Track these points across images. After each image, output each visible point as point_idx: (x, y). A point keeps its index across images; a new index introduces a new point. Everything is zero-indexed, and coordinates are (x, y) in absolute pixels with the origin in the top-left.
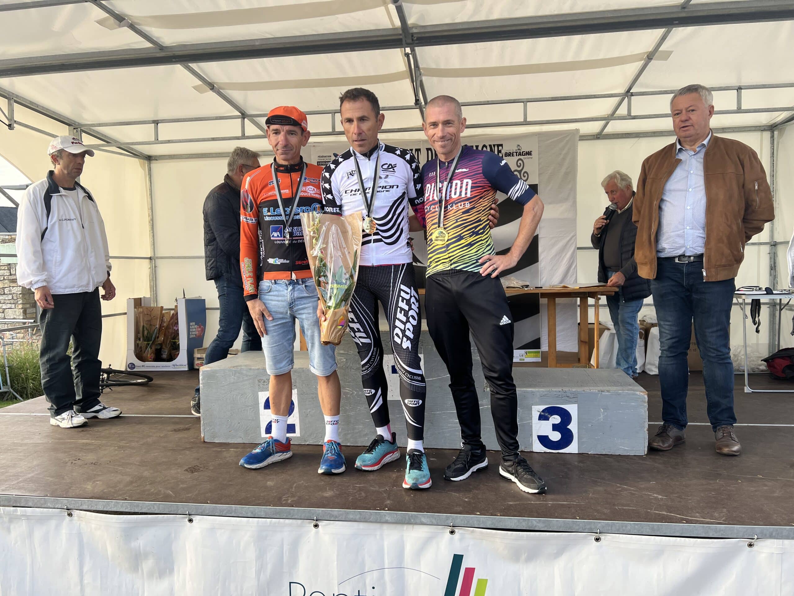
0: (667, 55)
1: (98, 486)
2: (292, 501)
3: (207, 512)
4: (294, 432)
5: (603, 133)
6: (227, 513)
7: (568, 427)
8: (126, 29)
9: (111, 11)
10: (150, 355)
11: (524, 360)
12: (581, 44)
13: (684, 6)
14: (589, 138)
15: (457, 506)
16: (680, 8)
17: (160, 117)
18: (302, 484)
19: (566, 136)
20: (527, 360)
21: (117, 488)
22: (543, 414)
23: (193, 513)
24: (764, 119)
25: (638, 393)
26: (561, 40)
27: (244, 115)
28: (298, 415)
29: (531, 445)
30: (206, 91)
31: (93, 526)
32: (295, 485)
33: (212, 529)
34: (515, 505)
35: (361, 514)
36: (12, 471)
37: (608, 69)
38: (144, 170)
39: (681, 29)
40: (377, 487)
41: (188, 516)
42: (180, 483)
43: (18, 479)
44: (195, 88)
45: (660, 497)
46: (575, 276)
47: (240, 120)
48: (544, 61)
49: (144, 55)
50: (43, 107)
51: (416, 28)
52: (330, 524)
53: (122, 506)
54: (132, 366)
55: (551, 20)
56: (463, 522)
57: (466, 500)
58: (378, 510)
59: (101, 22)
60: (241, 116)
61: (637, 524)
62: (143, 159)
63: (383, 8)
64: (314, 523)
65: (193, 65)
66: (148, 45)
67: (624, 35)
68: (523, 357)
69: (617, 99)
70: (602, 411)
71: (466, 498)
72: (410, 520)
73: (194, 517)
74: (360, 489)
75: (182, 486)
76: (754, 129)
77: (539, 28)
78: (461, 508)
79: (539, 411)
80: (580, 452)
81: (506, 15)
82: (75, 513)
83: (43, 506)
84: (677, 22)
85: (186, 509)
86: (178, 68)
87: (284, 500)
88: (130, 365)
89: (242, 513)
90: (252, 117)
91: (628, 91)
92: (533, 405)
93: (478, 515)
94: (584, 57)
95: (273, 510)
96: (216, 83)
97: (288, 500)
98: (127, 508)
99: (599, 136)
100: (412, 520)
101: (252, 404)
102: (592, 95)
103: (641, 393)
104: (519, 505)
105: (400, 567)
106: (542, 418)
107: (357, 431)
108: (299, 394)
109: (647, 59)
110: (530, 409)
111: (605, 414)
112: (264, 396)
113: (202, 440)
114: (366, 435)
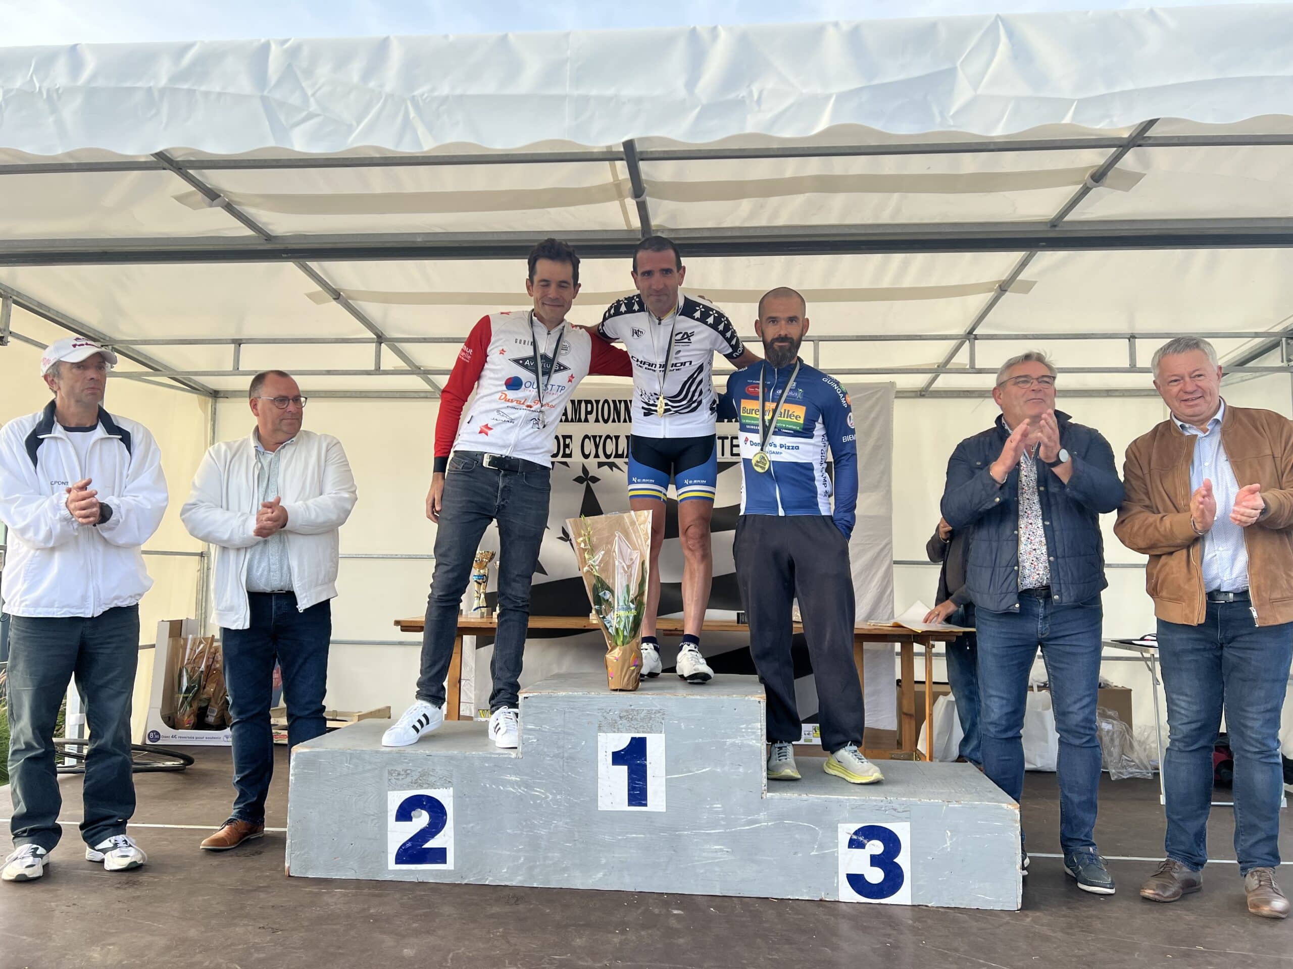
0: (1028, 287)
1: (111, 954)
4: (444, 862)
5: (931, 389)
7: (895, 860)
8: (220, 211)
9: (200, 185)
10: (189, 716)
11: (811, 741)
12: (904, 267)
13: (1055, 224)
14: (908, 394)
16: (1049, 226)
17: (245, 334)
18: (463, 953)
19: (877, 392)
22: (855, 837)
25: (1004, 805)
26: (875, 259)
27: (380, 339)
28: (452, 834)
29: (837, 889)
30: (324, 301)
32: (451, 955)
38: (205, 412)
40: (589, 959)
42: (251, 950)
44: (311, 296)
46: (890, 606)
47: (374, 345)
48: (849, 285)
49: (241, 247)
50: (57, 312)
51: (663, 232)
54: (155, 736)
55: (863, 232)
59: (180, 199)
60: (376, 340)
62: (205, 395)
63: (616, 203)
65: (314, 265)
66: (249, 232)
67: (967, 257)
68: (810, 737)
69: (953, 343)
70: (949, 834)
75: (256, 955)
77: (845, 241)
79: (849, 833)
80: (915, 903)
81: (797, 222)
84: (1044, 244)
86: (289, 267)
88: (152, 735)
90: (393, 343)
91: (970, 332)
92: (839, 822)
94: (907, 282)
96: (343, 290)
99: (923, 393)
101: (376, 811)
102: (916, 336)
103: (1009, 806)
106: (854, 844)
107: (551, 862)
108: (458, 798)
109: (999, 290)
110: (836, 830)
111: (954, 839)
112: (396, 799)
113: (286, 873)
114: (565, 870)
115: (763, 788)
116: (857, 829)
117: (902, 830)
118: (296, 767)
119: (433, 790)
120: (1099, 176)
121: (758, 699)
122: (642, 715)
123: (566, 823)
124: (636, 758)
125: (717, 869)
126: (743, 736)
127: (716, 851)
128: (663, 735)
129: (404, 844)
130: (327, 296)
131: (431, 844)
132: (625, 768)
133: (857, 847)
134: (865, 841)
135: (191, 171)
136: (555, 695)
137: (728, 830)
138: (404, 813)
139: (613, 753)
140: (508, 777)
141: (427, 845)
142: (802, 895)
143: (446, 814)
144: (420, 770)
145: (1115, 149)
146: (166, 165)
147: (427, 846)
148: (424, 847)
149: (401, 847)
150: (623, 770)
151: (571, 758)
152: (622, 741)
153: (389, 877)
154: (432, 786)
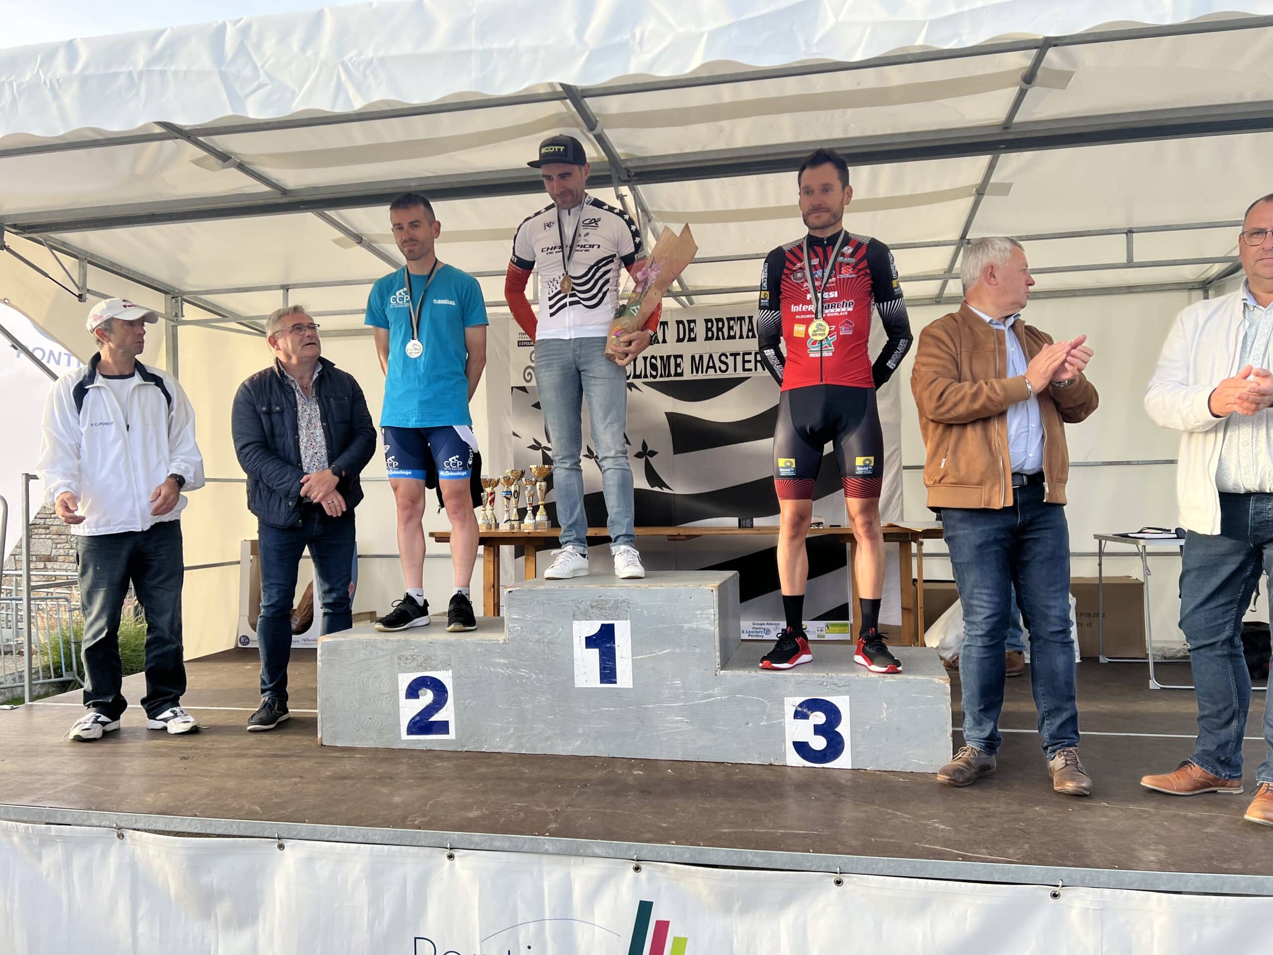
0: (1004, 189)
1: (163, 798)
2: (421, 822)
3: (303, 834)
4: (448, 733)
5: (944, 296)
6: (330, 836)
7: (837, 729)
8: (233, 170)
9: (211, 149)
11: (824, 636)
13: (1007, 126)
14: (925, 302)
15: (647, 832)
17: (291, 280)
18: (442, 801)
20: (828, 637)
21: (187, 802)
22: (799, 709)
23: (285, 835)
24: (1189, 273)
25: (937, 679)
28: (453, 709)
29: (784, 755)
30: (351, 246)
31: (151, 852)
32: (430, 803)
33: (310, 859)
34: (730, 832)
35: (511, 842)
36: (50, 779)
37: (923, 208)
39: (1014, 155)
40: (545, 806)
41: (277, 840)
42: (273, 797)
43: (56, 788)
44: (336, 241)
45: (943, 827)
49: (261, 201)
51: (632, 161)
52: (469, 854)
53: (190, 825)
56: (650, 854)
57: (664, 825)
58: (535, 835)
59: (197, 162)
61: (892, 861)
64: (448, 852)
65: (332, 213)
66: (265, 188)
68: (824, 633)
70: (885, 706)
71: (665, 823)
72: (579, 851)
73: (286, 842)
74: (520, 809)
75: (275, 800)
76: (1176, 287)
78: (651, 836)
79: (794, 706)
80: (855, 767)
81: (753, 143)
82: (128, 833)
83: (85, 823)
84: (1003, 146)
85: (275, 830)
86: (309, 218)
87: (411, 821)
88: (242, 639)
89: (350, 837)
91: (963, 237)
92: (785, 696)
93: (673, 844)
94: (881, 193)
95: (392, 833)
96: (365, 235)
97: (415, 820)
98: (197, 828)
99: (940, 300)
100: (581, 851)
101: (390, 691)
103: (941, 681)
104: (735, 833)
105: (565, 918)
106: (798, 715)
107: (536, 732)
108: (455, 678)
109: (976, 194)
110: (782, 703)
111: (890, 711)
112: (405, 680)
113: (319, 743)
114: (548, 738)
115: (717, 667)
116: (801, 701)
117: (842, 702)
118: (322, 655)
119: (435, 672)
120: (1029, 78)
121: (711, 588)
122: (610, 605)
123: (548, 699)
124: (606, 641)
125: (678, 737)
126: (698, 621)
127: (677, 722)
128: (629, 622)
129: (413, 718)
130: (352, 242)
131: (436, 718)
132: (597, 650)
133: (802, 718)
134: (809, 713)
135: (201, 138)
136: (535, 589)
137: (687, 704)
138: (413, 692)
139: (586, 638)
140: (498, 660)
141: (434, 719)
142: (754, 760)
143: (447, 693)
144: (423, 655)
145: (1036, 50)
146: (178, 135)
147: (432, 719)
148: (430, 720)
149: (411, 721)
150: (596, 651)
151: (550, 643)
152: (593, 627)
153: (402, 746)
154: (434, 669)
